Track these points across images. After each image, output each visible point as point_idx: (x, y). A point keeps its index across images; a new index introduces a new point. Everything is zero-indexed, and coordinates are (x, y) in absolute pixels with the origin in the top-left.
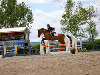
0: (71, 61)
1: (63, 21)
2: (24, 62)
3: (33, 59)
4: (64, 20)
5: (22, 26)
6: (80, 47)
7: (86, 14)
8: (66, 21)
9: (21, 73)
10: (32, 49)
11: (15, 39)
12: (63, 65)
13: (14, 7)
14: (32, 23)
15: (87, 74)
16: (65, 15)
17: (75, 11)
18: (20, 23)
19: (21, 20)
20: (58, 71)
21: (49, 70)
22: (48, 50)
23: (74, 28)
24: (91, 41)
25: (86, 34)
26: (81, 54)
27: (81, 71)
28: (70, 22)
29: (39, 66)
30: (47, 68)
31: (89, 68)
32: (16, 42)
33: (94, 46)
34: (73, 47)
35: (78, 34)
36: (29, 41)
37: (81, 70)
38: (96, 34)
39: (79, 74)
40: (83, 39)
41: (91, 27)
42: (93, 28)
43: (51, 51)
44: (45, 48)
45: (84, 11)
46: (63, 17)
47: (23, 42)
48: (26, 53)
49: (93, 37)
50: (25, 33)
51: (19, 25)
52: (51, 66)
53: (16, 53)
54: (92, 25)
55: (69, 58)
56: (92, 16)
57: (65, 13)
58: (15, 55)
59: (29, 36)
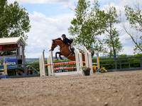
0: (83, 85)
1: (71, 28)
2: (16, 87)
3: (29, 83)
4: (74, 27)
5: (13, 35)
6: (96, 65)
7: (105, 19)
8: (76, 29)
9: (11, 103)
10: (28, 68)
11: (4, 54)
12: (72, 91)
13: (3, 9)
14: (28, 31)
15: (106, 103)
16: (75, 20)
17: (89, 15)
18: (11, 31)
19: (12, 26)
20: (65, 100)
21: (52, 98)
22: (51, 69)
23: (88, 38)
24: (112, 57)
25: (105, 47)
26: (98, 75)
27: (98, 100)
28: (82, 30)
29: (37, 93)
30: (50, 95)
31: (108, 95)
32: (4, 58)
33: (116, 63)
34: (87, 65)
35: (94, 47)
36: (24, 56)
37: (97, 97)
38: (120, 48)
39: (94, 103)
40: (101, 54)
41: (111, 37)
42: (115, 39)
43: (55, 71)
44: (46, 67)
45: (102, 14)
46: (72, 23)
47: (15, 58)
48: (20, 74)
49: (114, 51)
50: (19, 46)
51: (9, 34)
52: (54, 92)
53: (5, 73)
54: (114, 34)
55: (80, 80)
56: (113, 21)
57: (75, 17)
58: (3, 77)
59: (23, 49)
